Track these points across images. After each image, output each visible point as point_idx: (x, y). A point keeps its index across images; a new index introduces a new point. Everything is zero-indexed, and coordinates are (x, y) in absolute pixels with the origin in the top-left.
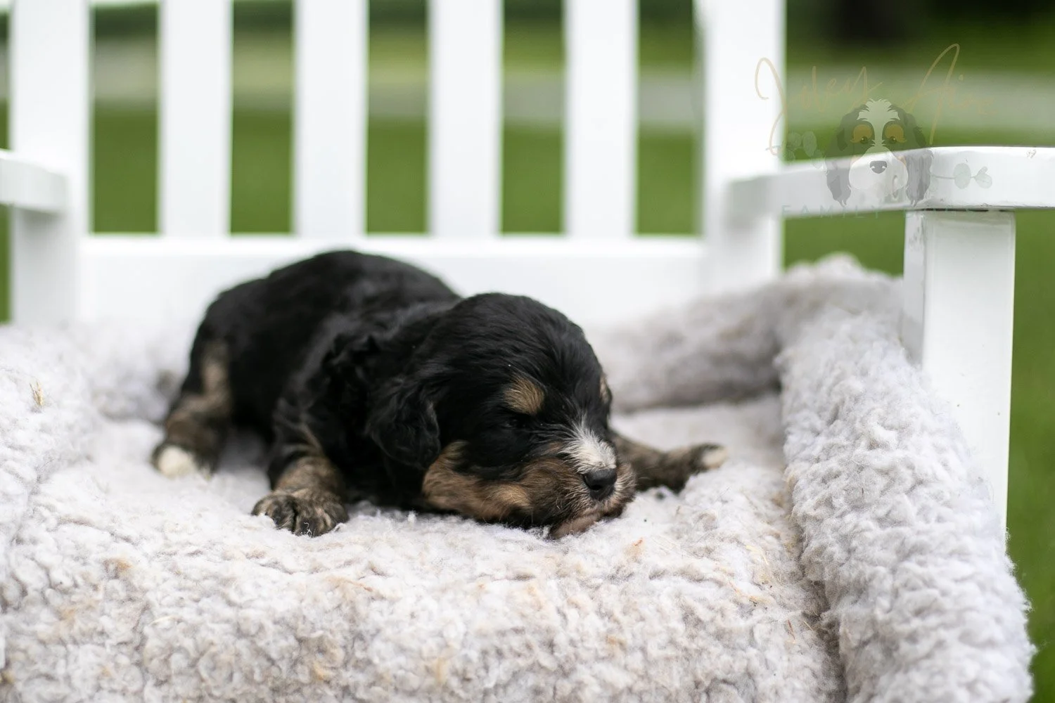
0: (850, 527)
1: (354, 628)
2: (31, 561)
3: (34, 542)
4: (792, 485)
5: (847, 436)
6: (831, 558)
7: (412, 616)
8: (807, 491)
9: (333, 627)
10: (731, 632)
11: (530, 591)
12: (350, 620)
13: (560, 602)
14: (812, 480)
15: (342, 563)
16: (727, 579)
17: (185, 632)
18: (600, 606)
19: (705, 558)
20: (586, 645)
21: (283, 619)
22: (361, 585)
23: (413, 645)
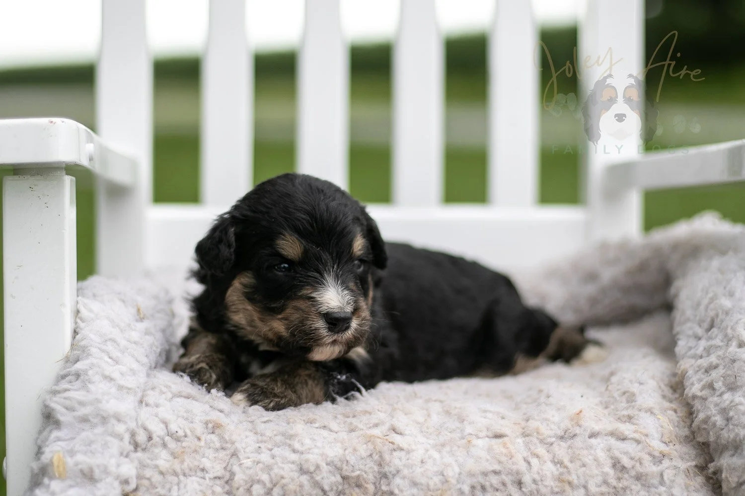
0: (728, 402)
1: (382, 470)
2: (155, 417)
3: (157, 406)
4: (683, 375)
5: (721, 339)
6: (714, 425)
7: (422, 462)
8: (694, 379)
9: (367, 469)
10: (647, 475)
11: (505, 445)
12: (378, 465)
13: (526, 454)
14: (698, 371)
15: (371, 425)
16: (643, 438)
17: (262, 470)
18: (554, 457)
19: (628, 423)
20: (546, 483)
21: (332, 462)
22: (387, 440)
23: (423, 481)
